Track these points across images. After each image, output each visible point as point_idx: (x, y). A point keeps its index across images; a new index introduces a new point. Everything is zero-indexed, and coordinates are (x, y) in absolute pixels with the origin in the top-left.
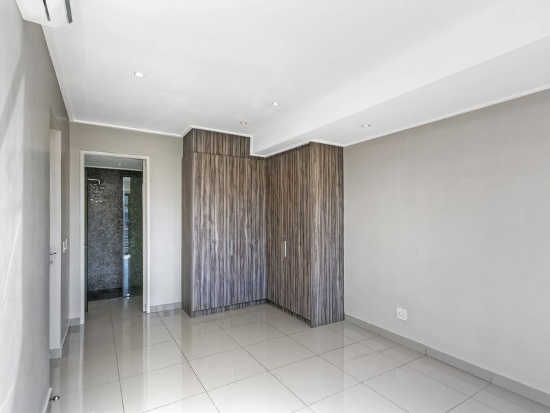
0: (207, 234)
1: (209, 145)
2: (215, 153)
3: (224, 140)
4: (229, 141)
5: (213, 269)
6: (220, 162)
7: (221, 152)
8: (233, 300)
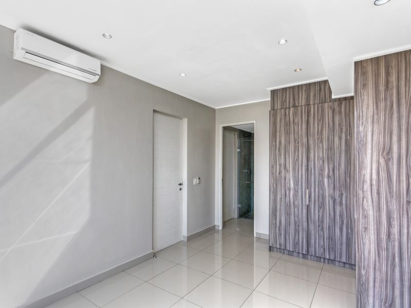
0: (283, 181)
1: (285, 101)
2: (291, 106)
3: (301, 91)
4: (306, 91)
5: (288, 214)
6: (295, 114)
7: (297, 104)
8: (310, 251)
